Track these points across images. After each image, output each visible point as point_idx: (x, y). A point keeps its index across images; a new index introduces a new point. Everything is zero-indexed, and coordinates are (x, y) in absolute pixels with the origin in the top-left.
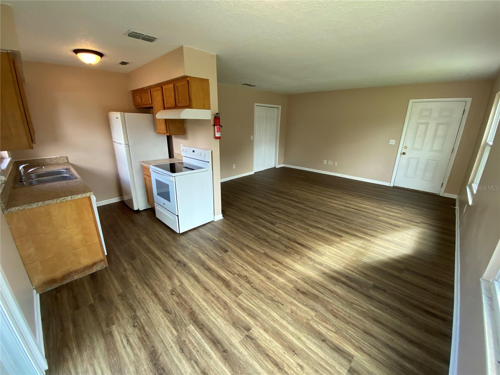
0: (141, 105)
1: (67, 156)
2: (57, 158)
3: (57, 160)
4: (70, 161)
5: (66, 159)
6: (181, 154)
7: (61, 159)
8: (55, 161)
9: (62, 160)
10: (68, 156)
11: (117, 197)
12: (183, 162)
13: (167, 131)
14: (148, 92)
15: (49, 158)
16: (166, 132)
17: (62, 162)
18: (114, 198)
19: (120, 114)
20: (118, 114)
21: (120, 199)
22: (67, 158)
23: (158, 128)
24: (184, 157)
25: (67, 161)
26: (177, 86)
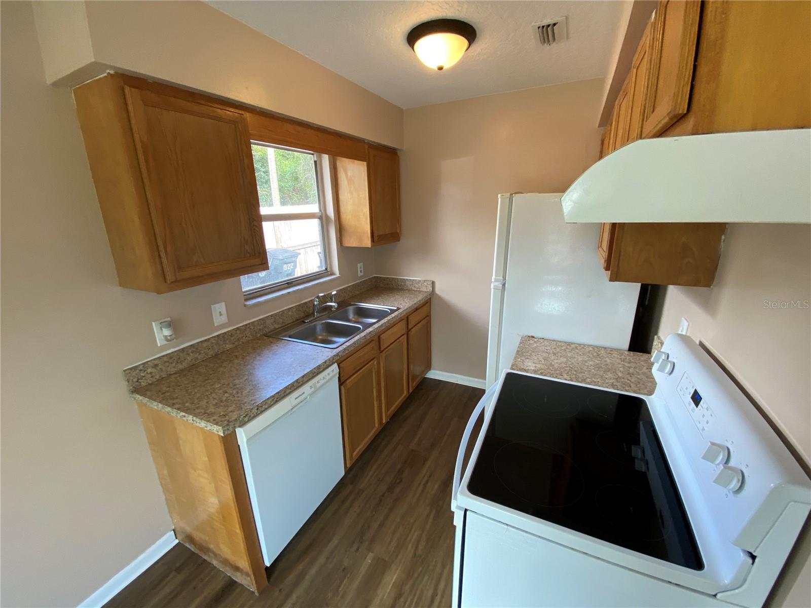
1: (433, 280)
2: (420, 281)
3: (420, 285)
4: (436, 291)
5: (432, 285)
7: (425, 283)
8: (417, 286)
9: (426, 286)
10: (435, 281)
15: (410, 280)
17: (425, 290)
19: (502, 198)
22: (433, 283)
25: (431, 289)
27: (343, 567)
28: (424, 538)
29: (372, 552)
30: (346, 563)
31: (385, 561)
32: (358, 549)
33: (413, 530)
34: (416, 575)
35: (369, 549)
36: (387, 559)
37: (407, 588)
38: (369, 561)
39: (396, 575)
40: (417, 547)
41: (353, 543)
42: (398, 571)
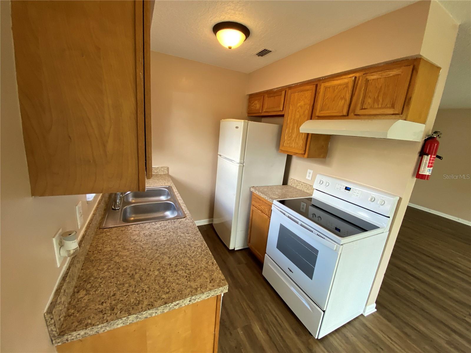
0: (260, 113)
2: (158, 168)
4: (170, 173)
5: (167, 170)
6: (313, 186)
7: (162, 169)
8: (156, 171)
9: (163, 171)
10: (169, 167)
11: (206, 219)
12: (311, 198)
13: (305, 151)
14: (281, 95)
16: (303, 152)
17: (163, 174)
18: (203, 219)
19: (244, 122)
20: (242, 122)
21: (209, 221)
23: (284, 145)
24: (315, 191)
25: (167, 172)
26: (368, 80)
27: (235, 347)
28: (249, 303)
29: (238, 328)
30: (233, 344)
31: (247, 325)
32: (231, 334)
33: (242, 304)
34: (263, 318)
35: (235, 328)
36: (247, 324)
37: (266, 326)
38: (242, 332)
39: (257, 326)
40: (251, 308)
41: (225, 334)
42: (256, 324)
